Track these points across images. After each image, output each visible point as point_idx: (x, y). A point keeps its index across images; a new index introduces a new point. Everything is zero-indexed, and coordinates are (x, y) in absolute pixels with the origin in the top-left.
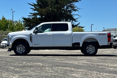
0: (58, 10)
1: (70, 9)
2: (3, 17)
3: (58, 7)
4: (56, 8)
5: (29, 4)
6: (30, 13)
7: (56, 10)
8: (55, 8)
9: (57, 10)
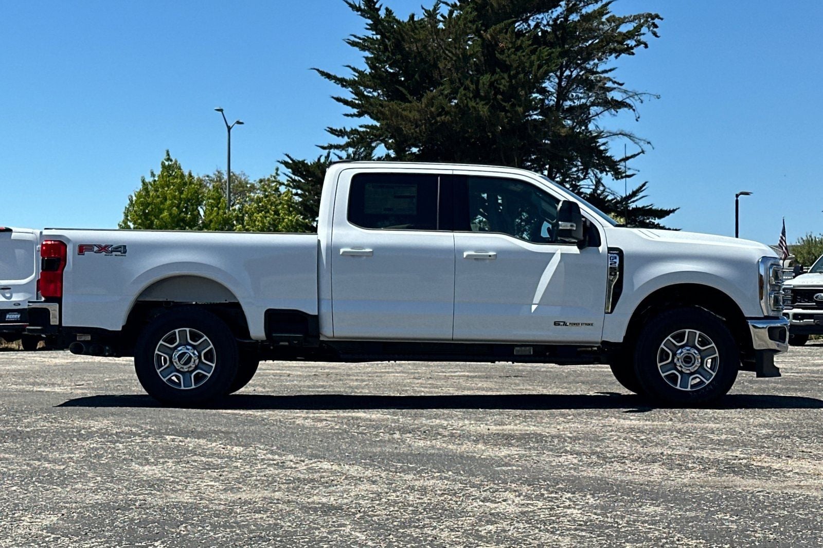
0: (496, 107)
1: (578, 98)
2: (169, 159)
3: (498, 91)
4: (485, 99)
5: (323, 73)
6: (332, 131)
7: (484, 110)
8: (477, 95)
9: (492, 107)
